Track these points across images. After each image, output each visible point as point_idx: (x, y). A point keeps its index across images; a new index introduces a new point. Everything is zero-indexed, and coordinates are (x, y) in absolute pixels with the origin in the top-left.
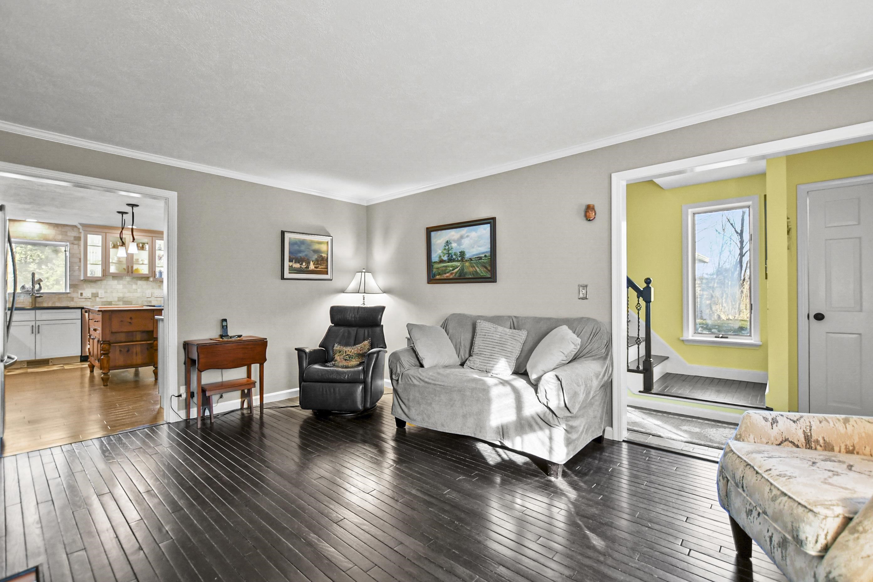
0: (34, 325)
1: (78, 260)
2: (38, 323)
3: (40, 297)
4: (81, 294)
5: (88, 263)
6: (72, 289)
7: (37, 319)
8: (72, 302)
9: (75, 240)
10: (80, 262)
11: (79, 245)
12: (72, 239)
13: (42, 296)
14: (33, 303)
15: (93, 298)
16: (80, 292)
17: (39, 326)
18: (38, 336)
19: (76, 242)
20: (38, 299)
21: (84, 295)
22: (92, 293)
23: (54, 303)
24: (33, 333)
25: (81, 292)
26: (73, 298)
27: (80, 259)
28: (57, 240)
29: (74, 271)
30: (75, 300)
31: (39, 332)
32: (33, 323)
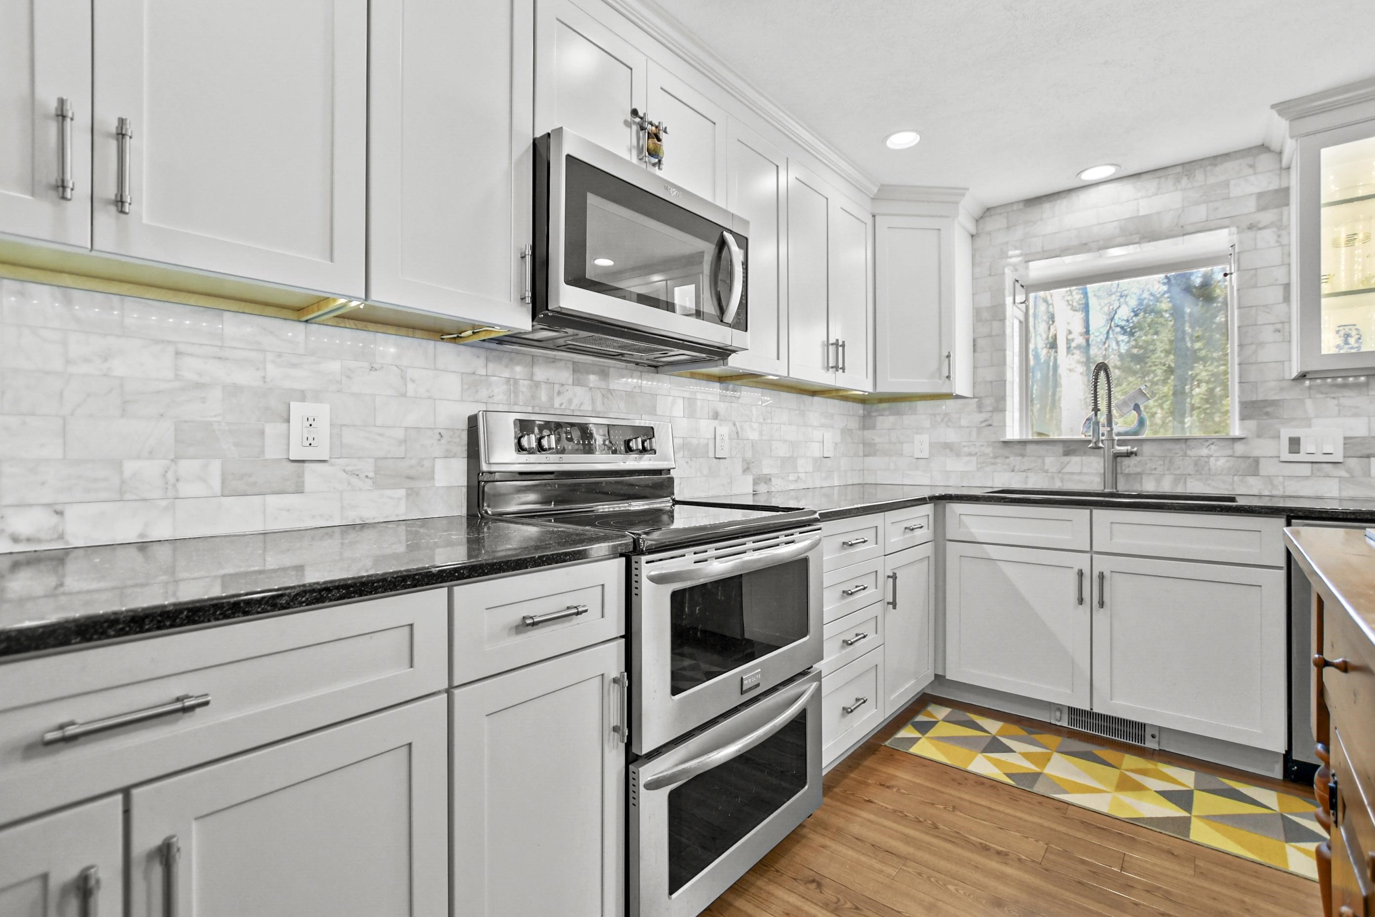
0: (1086, 572)
1: (1279, 293)
2: (1102, 564)
3: (1129, 455)
4: (1295, 444)
5: (1325, 288)
6: (1252, 424)
7: (1094, 549)
8: (1251, 480)
9: (1262, 209)
10: (1287, 299)
11: (1280, 227)
12: (1251, 205)
13: (1136, 454)
14: (1109, 476)
15: (1353, 462)
16: (1287, 433)
17: (1102, 576)
18: (1099, 615)
19: (1267, 217)
20: (1126, 461)
21: (1307, 446)
22: (1348, 441)
23: (1181, 478)
24: (1081, 601)
25: (1295, 433)
26: (1257, 460)
27: (1287, 287)
28: (1189, 228)
29: (1261, 344)
30: (1267, 468)
31: (1102, 604)
32: (1082, 562)
